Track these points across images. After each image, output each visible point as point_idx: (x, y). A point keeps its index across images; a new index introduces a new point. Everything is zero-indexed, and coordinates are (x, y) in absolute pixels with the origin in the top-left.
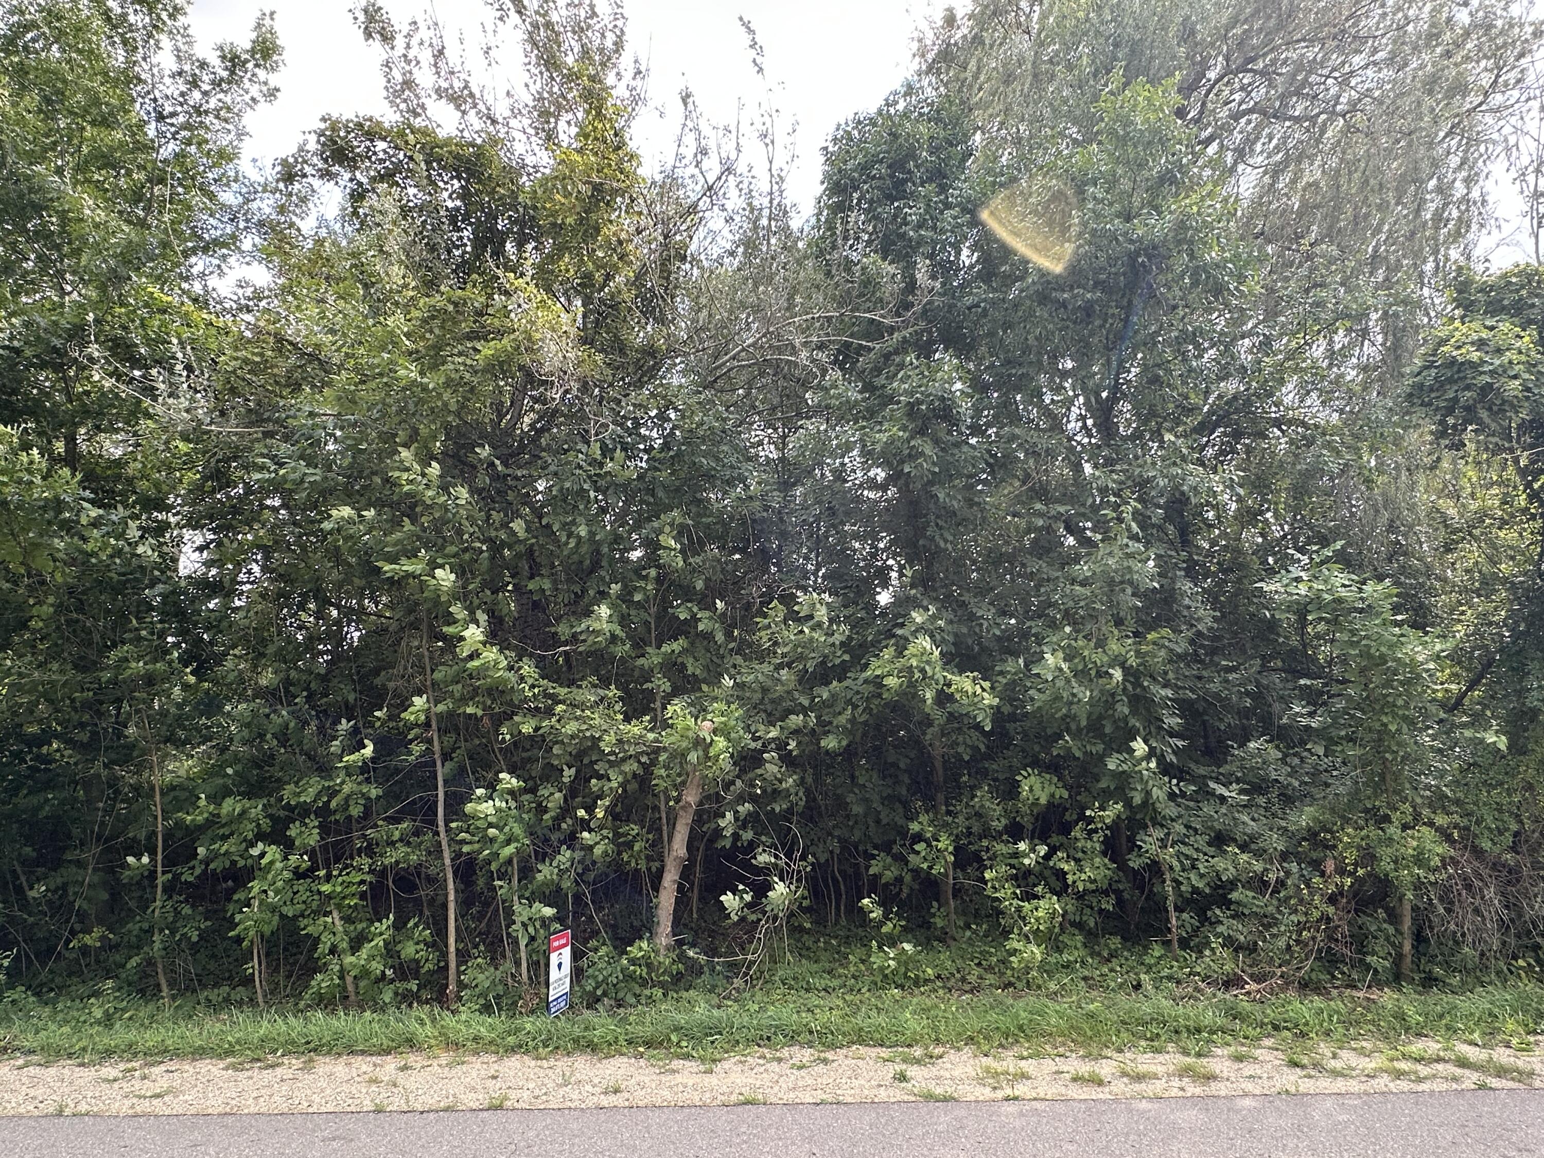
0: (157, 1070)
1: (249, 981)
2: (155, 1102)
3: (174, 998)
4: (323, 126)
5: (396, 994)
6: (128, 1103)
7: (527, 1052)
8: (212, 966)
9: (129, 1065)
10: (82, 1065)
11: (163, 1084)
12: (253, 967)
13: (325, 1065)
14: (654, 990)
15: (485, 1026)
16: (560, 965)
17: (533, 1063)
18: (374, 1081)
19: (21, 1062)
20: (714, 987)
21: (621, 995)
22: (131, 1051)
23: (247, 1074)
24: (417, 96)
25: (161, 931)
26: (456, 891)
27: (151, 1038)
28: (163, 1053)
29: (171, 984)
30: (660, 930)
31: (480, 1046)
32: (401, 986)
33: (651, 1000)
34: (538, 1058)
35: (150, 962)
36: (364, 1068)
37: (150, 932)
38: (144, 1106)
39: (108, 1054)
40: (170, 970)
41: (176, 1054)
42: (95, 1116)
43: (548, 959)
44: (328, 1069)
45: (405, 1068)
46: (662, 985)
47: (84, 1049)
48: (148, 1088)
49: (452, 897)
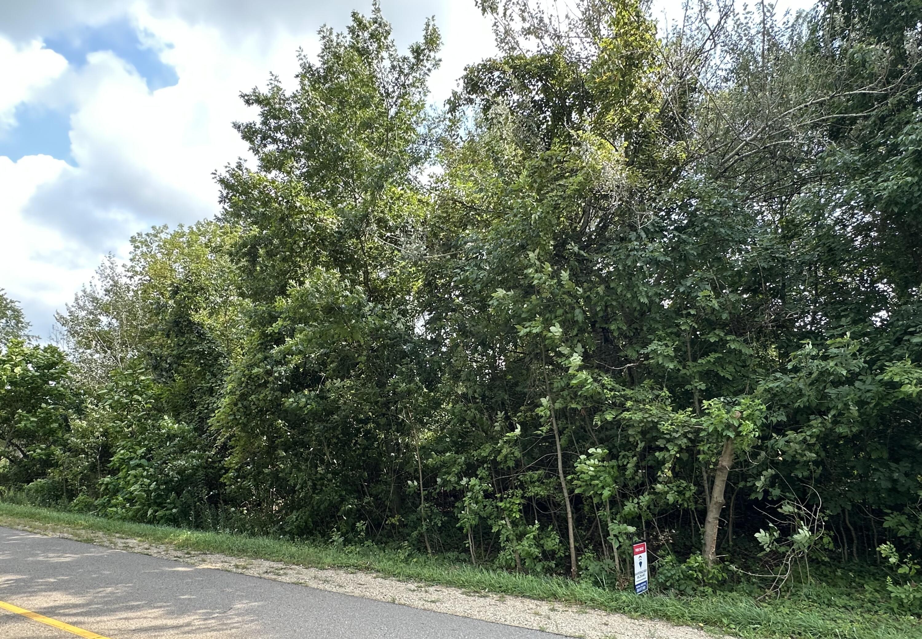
0: (431, 589)
1: (467, 550)
2: (433, 604)
3: (433, 554)
4: (465, 73)
5: (543, 568)
6: (422, 603)
7: (624, 613)
8: (449, 541)
9: (420, 584)
10: (399, 581)
11: (434, 597)
12: (469, 543)
13: (510, 601)
14: (706, 588)
15: (596, 593)
16: (641, 563)
17: (629, 620)
18: (536, 614)
19: (374, 575)
20: (751, 592)
21: (682, 588)
22: (418, 578)
23: (473, 598)
24: (514, 38)
25: (425, 520)
26: (572, 513)
27: (426, 572)
28: (432, 581)
29: (432, 547)
30: (707, 549)
31: (596, 605)
32: (546, 563)
33: (704, 594)
34: (631, 618)
35: (422, 535)
36: (531, 606)
37: (419, 519)
38: (428, 606)
39: (409, 577)
40: (431, 540)
41: (439, 582)
42: (408, 606)
43: (633, 559)
44: (512, 602)
45: (553, 610)
46: (711, 585)
47: (399, 573)
48: (428, 597)
49: (570, 515)
